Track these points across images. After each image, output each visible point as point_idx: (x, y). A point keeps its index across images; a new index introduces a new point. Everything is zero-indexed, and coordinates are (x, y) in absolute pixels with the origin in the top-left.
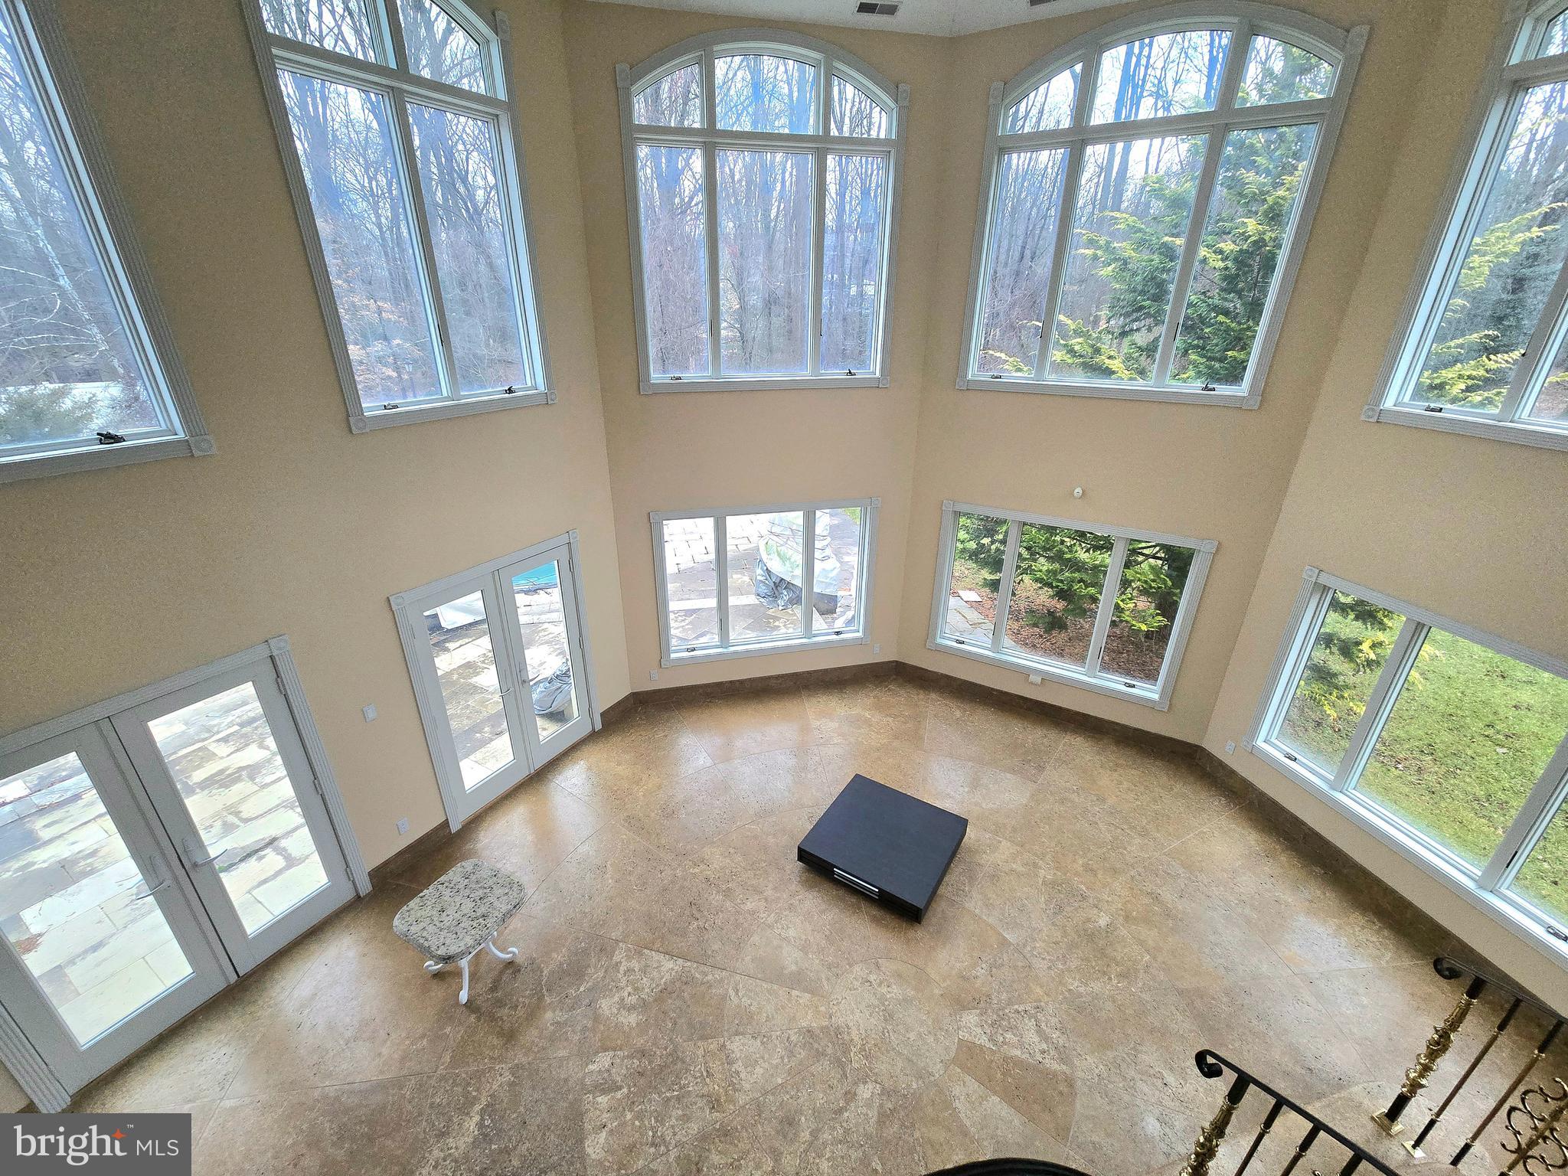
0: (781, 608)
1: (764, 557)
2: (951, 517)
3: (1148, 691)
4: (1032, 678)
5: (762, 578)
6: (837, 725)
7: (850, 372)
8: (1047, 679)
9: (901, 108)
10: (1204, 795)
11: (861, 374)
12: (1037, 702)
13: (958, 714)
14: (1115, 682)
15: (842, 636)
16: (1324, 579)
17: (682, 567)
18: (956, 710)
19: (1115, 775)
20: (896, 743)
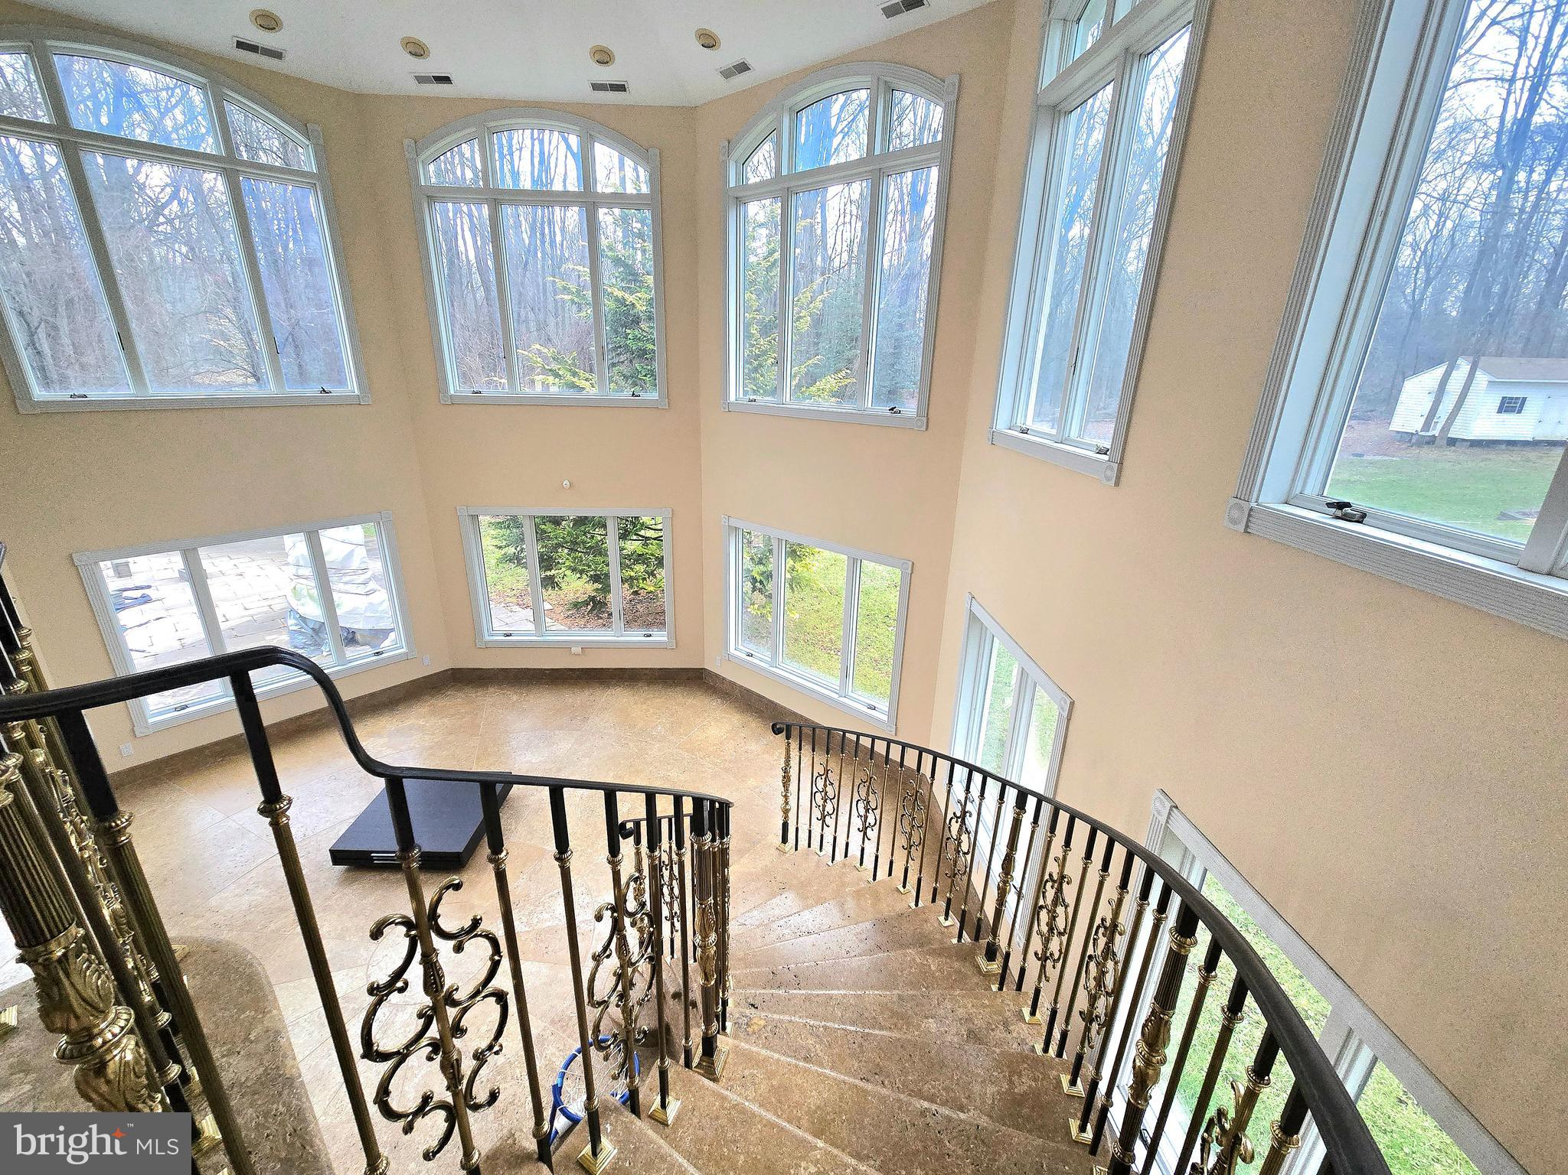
0: (325, 654)
1: (294, 604)
2: (468, 520)
3: (659, 636)
4: (574, 650)
5: (295, 628)
6: (387, 740)
7: (324, 390)
8: (586, 647)
9: (316, 145)
10: (706, 701)
11: (337, 391)
12: (582, 669)
13: (515, 698)
14: (636, 636)
15: (383, 655)
16: (734, 523)
17: (187, 641)
18: (513, 696)
19: (644, 707)
20: (451, 738)
